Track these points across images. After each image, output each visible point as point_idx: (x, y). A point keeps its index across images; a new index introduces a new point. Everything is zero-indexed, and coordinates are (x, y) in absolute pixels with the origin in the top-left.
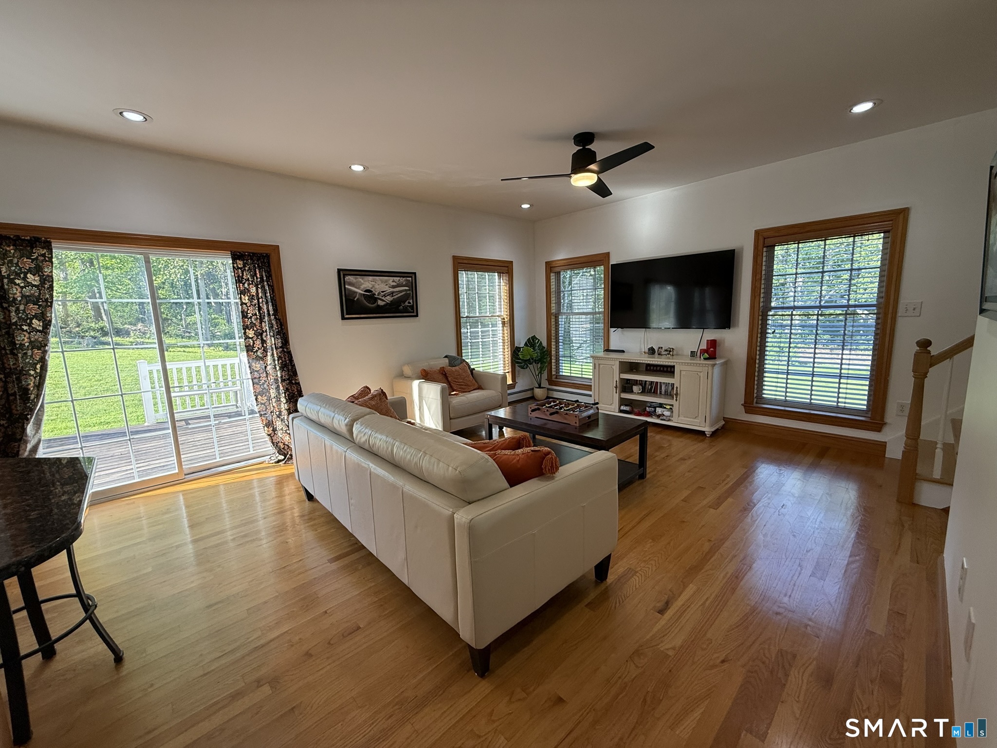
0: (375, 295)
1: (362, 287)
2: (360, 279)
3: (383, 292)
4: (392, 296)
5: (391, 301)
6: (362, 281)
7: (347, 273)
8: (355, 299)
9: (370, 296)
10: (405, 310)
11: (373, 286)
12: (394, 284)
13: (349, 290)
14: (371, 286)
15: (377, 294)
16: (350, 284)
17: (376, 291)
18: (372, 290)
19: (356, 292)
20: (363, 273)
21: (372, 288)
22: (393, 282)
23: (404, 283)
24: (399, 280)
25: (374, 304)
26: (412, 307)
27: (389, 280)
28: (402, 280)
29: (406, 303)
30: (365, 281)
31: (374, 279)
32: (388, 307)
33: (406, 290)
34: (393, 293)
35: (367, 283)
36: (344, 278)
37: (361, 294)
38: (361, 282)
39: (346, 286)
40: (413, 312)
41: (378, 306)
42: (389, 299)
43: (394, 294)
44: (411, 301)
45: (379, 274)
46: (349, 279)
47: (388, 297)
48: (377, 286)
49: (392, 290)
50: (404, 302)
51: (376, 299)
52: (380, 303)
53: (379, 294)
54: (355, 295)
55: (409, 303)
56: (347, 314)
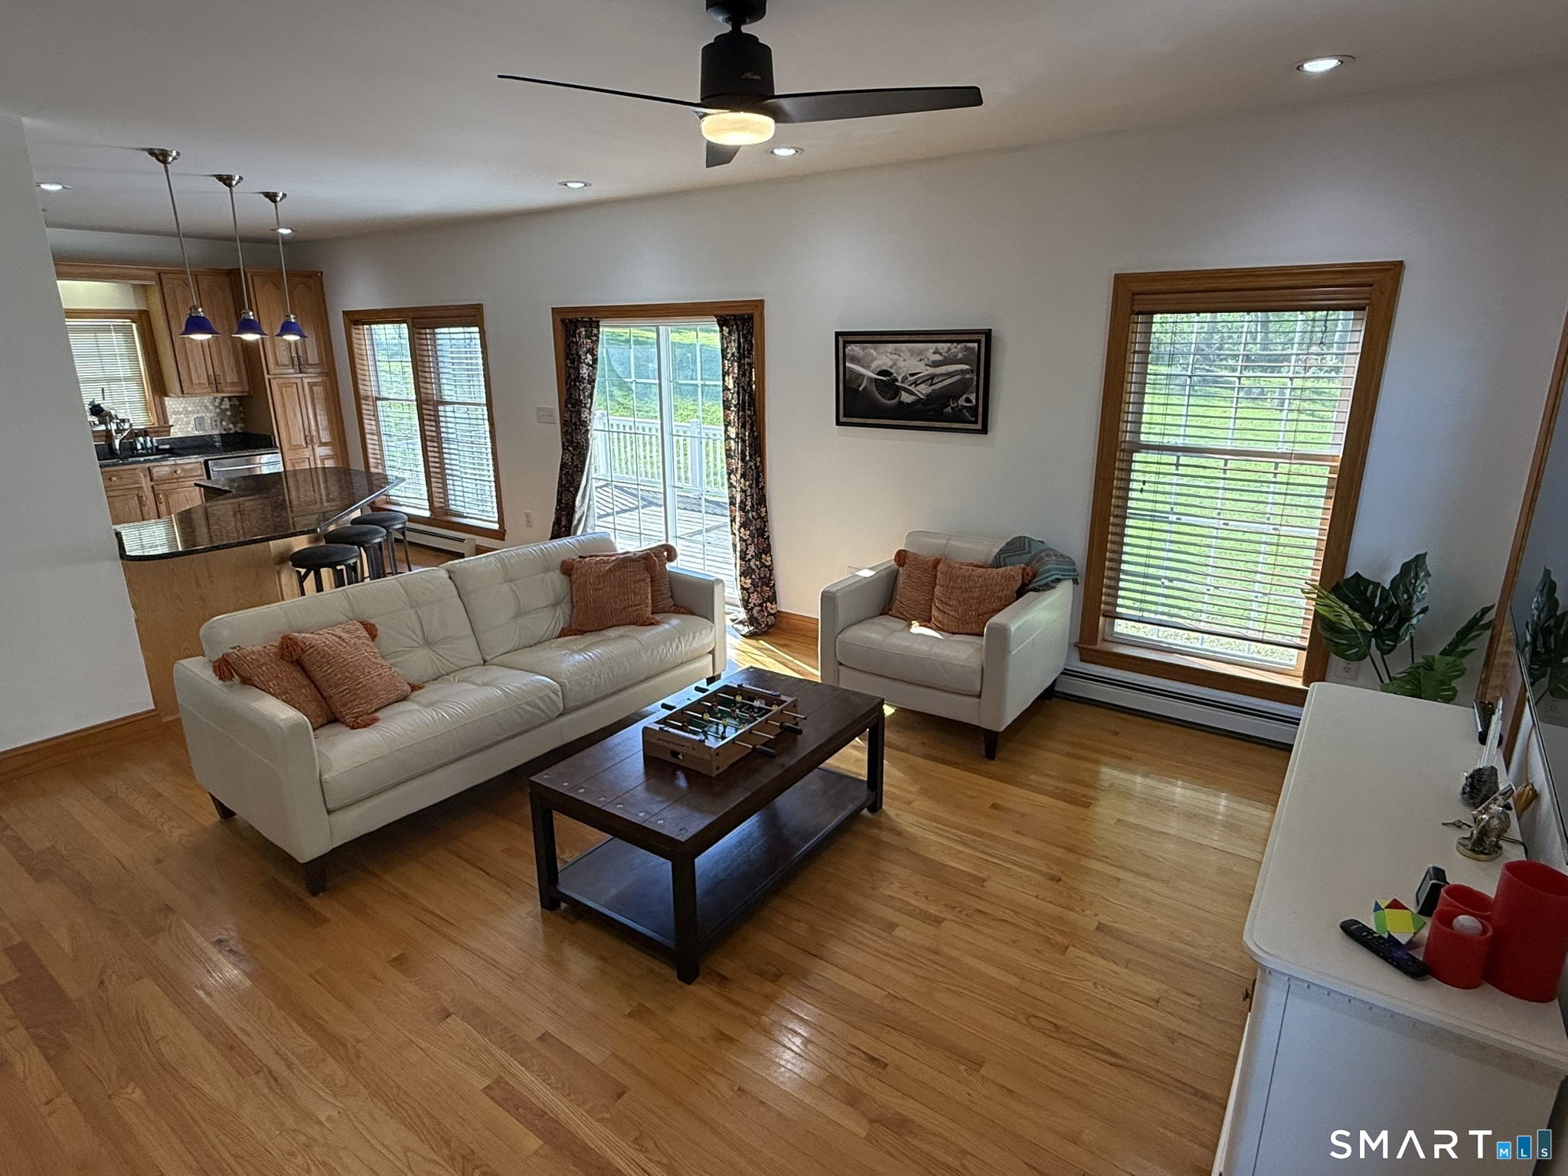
0: (897, 380)
1: (874, 365)
2: (871, 350)
3: (912, 375)
4: (931, 385)
5: (928, 396)
6: (875, 354)
7: (850, 338)
8: (861, 389)
9: (888, 383)
10: (957, 417)
11: (894, 364)
12: (937, 357)
13: (852, 370)
14: (890, 363)
15: (900, 379)
16: (855, 360)
17: (899, 374)
18: (892, 371)
19: (862, 376)
20: (877, 338)
21: (891, 367)
22: (934, 353)
23: (960, 356)
24: (949, 349)
25: (893, 399)
26: (974, 411)
27: (927, 350)
28: (956, 348)
29: (962, 402)
30: (879, 353)
31: (896, 349)
32: (919, 406)
33: (962, 372)
34: (932, 377)
35: (883, 358)
36: (844, 348)
37: (870, 379)
38: (872, 354)
39: (847, 364)
40: (976, 422)
41: (901, 403)
42: (923, 390)
43: (935, 381)
44: (973, 397)
45: (907, 338)
46: (852, 350)
47: (923, 386)
48: (901, 364)
49: (931, 371)
50: (957, 398)
51: (897, 391)
52: (906, 398)
53: (905, 379)
54: (859, 381)
55: (968, 400)
56: (845, 416)
